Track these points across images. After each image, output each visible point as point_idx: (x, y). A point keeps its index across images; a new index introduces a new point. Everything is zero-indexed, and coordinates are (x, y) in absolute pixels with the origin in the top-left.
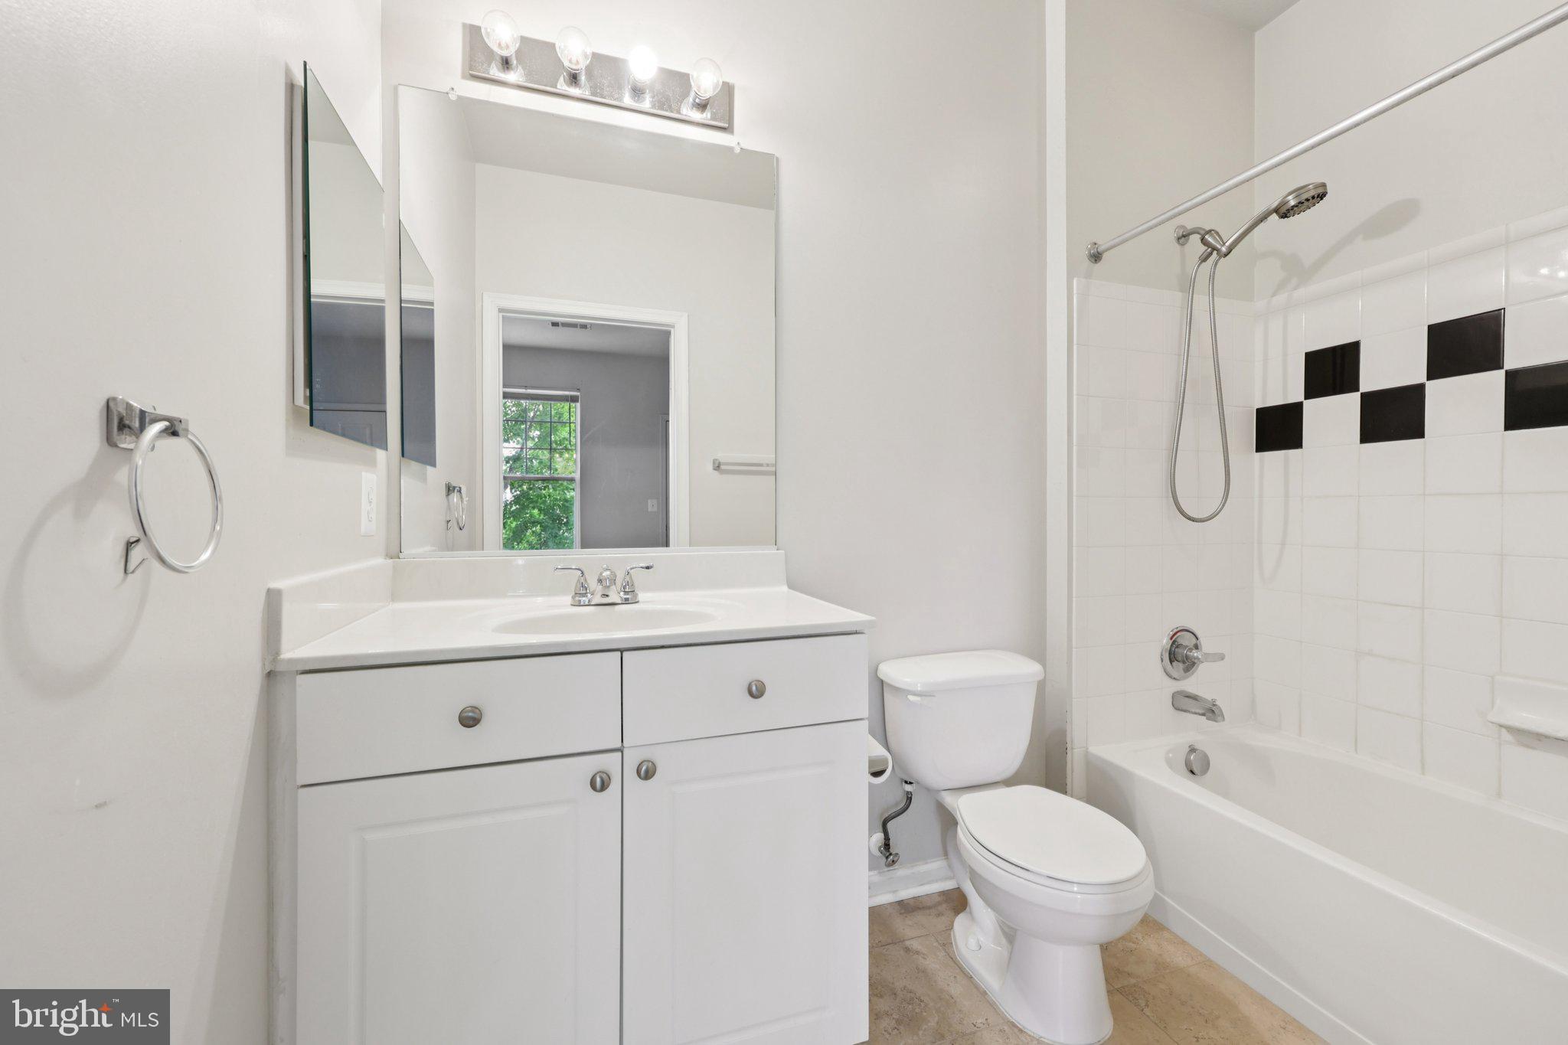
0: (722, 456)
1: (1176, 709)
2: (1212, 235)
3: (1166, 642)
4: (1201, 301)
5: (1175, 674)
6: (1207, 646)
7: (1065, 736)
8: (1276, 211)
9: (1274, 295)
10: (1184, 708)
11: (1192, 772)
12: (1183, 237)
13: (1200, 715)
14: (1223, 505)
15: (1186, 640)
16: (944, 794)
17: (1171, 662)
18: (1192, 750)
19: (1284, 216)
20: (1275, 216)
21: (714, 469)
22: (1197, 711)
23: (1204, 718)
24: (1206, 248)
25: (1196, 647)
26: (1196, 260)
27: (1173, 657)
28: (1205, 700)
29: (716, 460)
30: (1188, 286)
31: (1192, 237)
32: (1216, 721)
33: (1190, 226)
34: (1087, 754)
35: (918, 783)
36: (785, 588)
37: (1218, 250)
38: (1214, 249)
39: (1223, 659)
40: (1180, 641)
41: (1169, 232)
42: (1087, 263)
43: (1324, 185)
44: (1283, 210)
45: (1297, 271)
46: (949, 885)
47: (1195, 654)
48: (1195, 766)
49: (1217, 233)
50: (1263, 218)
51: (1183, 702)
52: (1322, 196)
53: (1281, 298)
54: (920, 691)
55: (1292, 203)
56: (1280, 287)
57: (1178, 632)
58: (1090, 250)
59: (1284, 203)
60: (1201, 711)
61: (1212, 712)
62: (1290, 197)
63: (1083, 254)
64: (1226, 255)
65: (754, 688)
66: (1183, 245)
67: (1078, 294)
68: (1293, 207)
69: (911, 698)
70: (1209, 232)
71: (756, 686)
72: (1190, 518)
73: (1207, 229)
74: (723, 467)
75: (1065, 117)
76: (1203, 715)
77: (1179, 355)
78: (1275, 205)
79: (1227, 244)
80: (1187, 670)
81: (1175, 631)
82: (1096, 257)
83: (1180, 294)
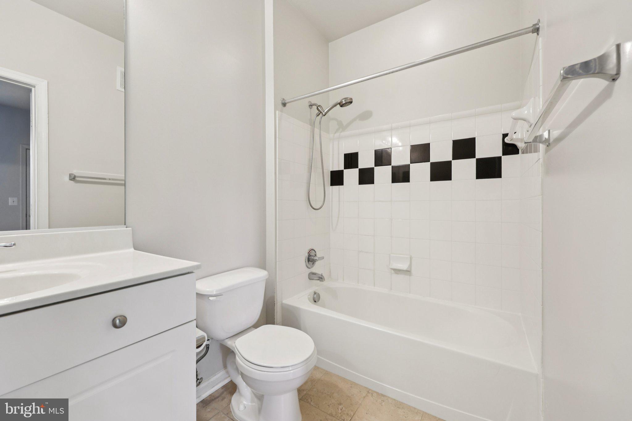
0: (75, 172)
1: (309, 279)
2: (320, 107)
3: (307, 255)
4: (317, 131)
5: (309, 266)
6: (319, 255)
7: (274, 299)
8: (339, 104)
9: (335, 133)
10: (312, 278)
11: (315, 302)
12: (311, 106)
13: (317, 280)
14: (324, 204)
15: (313, 253)
16: (226, 340)
17: (308, 262)
18: (315, 293)
19: (341, 106)
20: (338, 106)
21: (71, 180)
22: (317, 279)
23: (319, 281)
24: (318, 111)
25: (315, 255)
26: (315, 115)
27: (309, 260)
28: (319, 274)
29: (72, 174)
30: (312, 124)
31: (313, 107)
32: (323, 281)
33: (313, 102)
34: (282, 304)
35: (212, 339)
36: (132, 250)
37: (322, 113)
38: (321, 112)
39: (323, 259)
40: (311, 254)
41: (306, 103)
42: (281, 106)
43: (352, 99)
44: (341, 104)
45: (342, 127)
46: (226, 381)
47: (316, 258)
48: (316, 299)
49: (322, 107)
50: (335, 105)
51: (312, 276)
52: (351, 102)
53: (337, 135)
54: (215, 294)
55: (344, 102)
56: (337, 131)
57: (310, 251)
58: (282, 102)
59: (341, 102)
60: (318, 279)
61: (321, 278)
62: (343, 100)
63: (280, 102)
64: (324, 115)
65: (118, 321)
66: (311, 108)
67: (278, 117)
68: (344, 104)
69: (211, 298)
70: (319, 106)
71: (119, 320)
72: (314, 209)
73: (319, 105)
74: (77, 179)
75: (273, 44)
76: (319, 280)
77: (310, 148)
78: (339, 102)
79: (325, 111)
80: (313, 264)
81: (309, 250)
82: (284, 105)
83: (310, 126)
